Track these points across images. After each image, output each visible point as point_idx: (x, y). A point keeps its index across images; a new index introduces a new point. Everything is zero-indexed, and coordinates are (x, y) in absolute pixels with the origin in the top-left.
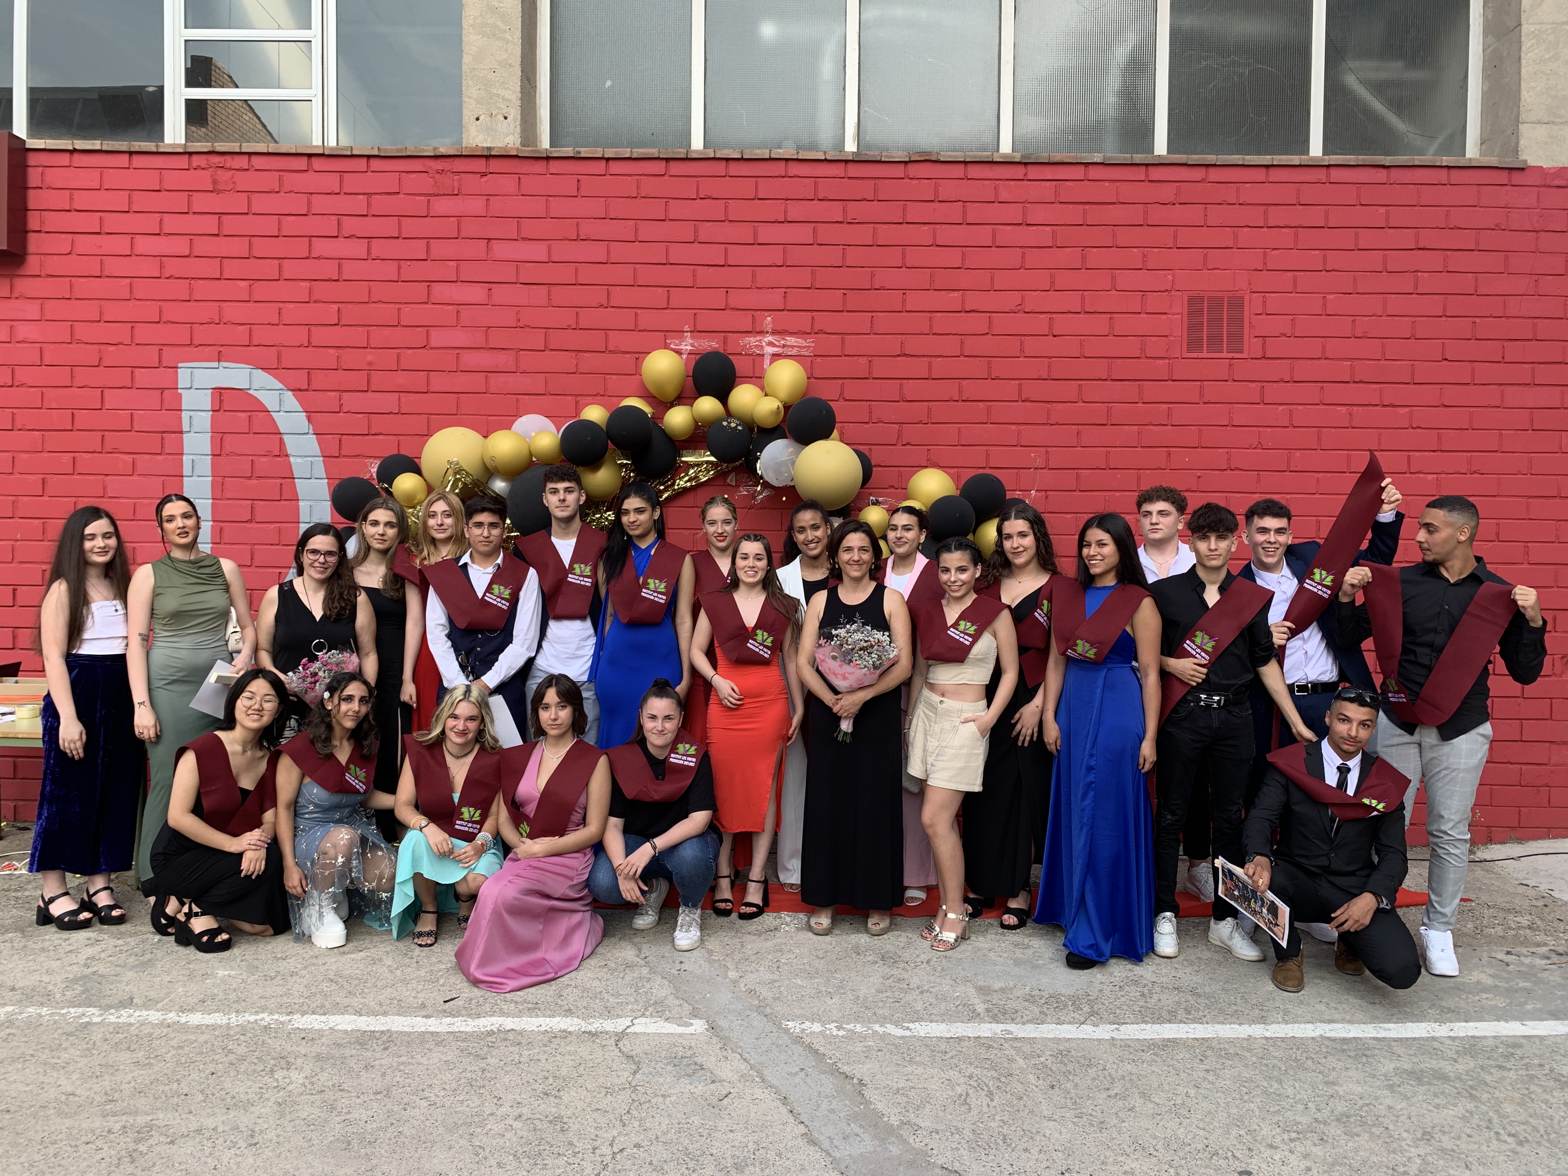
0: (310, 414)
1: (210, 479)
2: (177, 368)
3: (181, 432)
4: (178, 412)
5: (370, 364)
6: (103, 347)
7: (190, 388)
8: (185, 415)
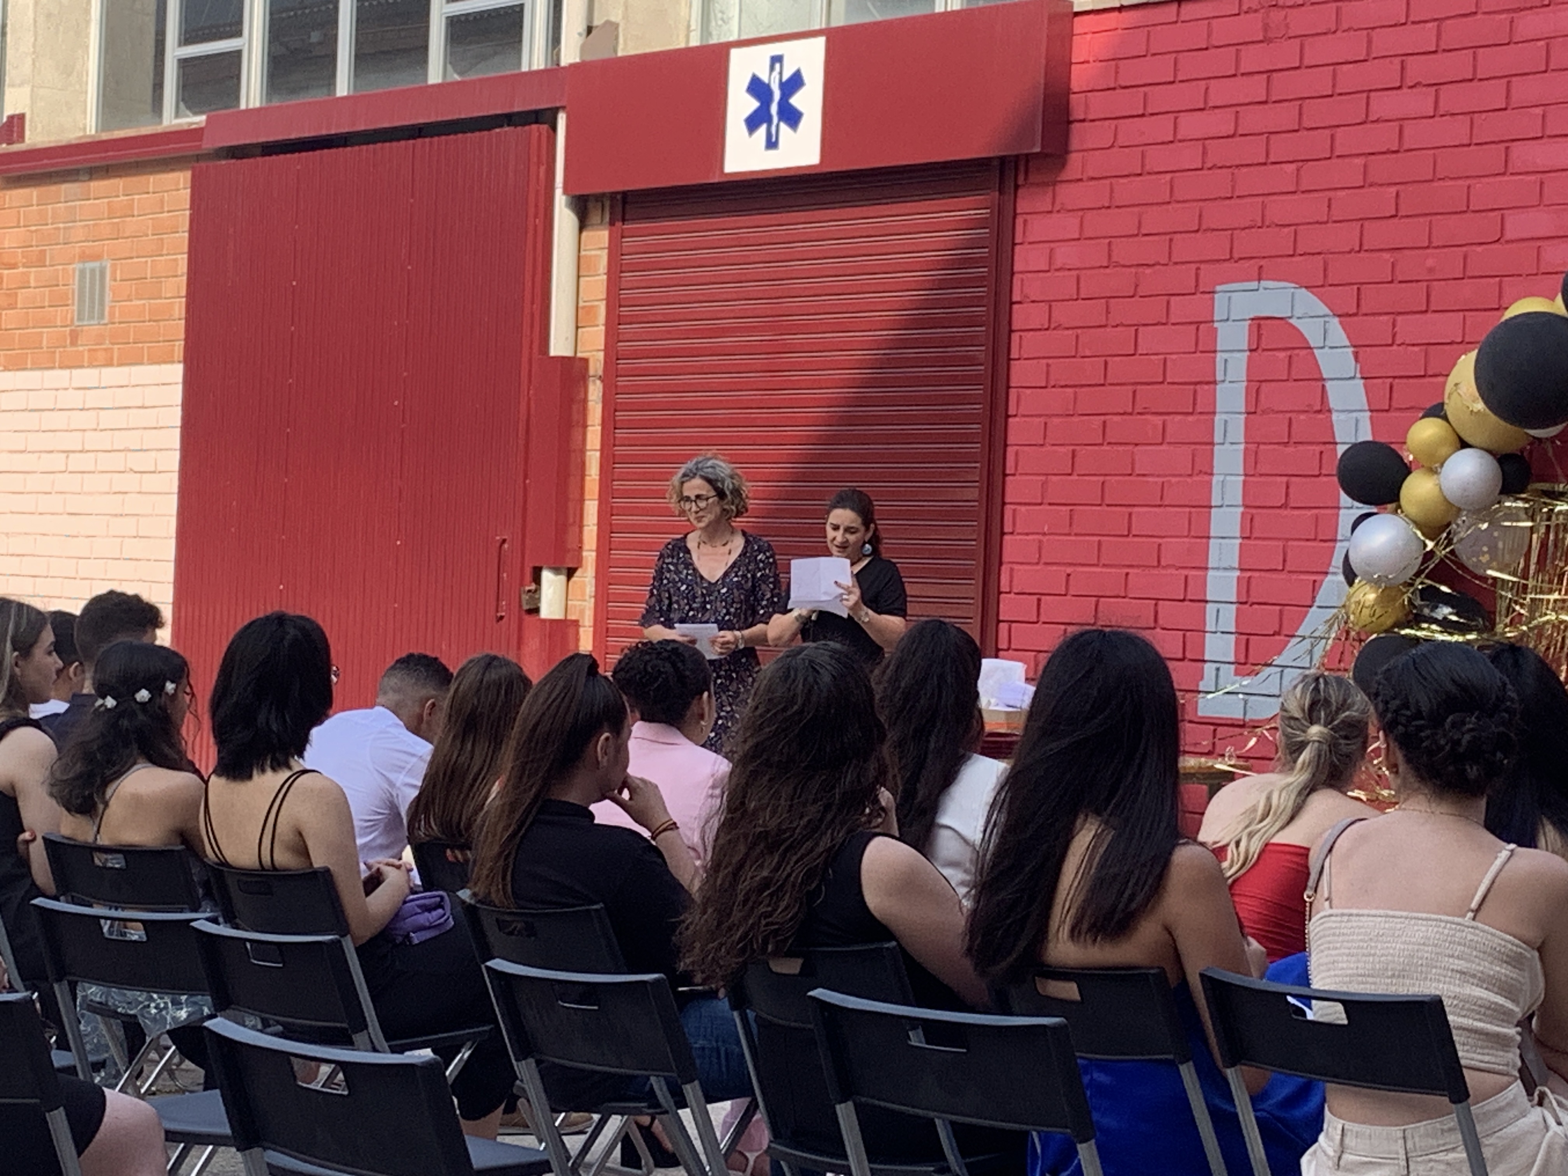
0: (1358, 348)
1: (1242, 447)
2: (1214, 292)
3: (1215, 382)
4: (1212, 355)
5: (1431, 270)
6: (1141, 269)
7: (1228, 320)
8: (1220, 357)
